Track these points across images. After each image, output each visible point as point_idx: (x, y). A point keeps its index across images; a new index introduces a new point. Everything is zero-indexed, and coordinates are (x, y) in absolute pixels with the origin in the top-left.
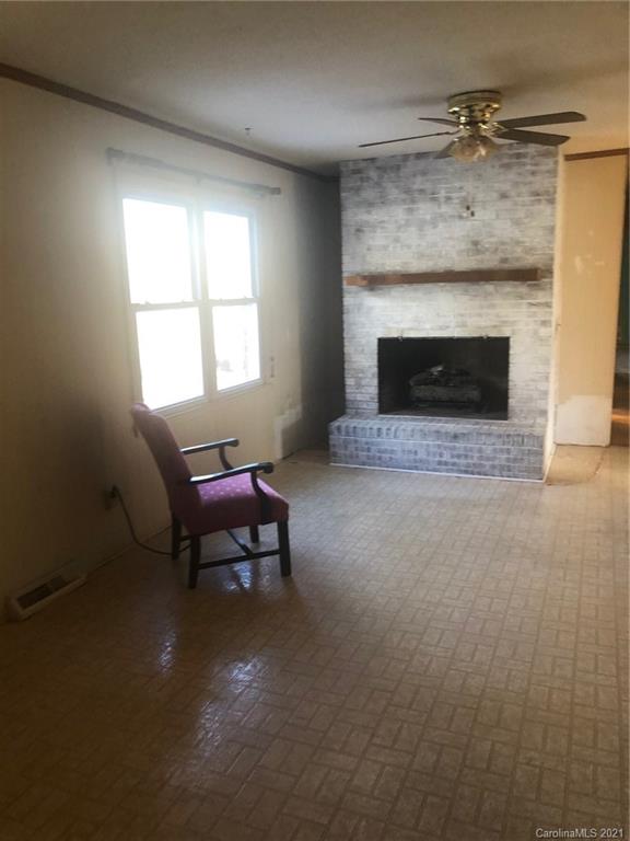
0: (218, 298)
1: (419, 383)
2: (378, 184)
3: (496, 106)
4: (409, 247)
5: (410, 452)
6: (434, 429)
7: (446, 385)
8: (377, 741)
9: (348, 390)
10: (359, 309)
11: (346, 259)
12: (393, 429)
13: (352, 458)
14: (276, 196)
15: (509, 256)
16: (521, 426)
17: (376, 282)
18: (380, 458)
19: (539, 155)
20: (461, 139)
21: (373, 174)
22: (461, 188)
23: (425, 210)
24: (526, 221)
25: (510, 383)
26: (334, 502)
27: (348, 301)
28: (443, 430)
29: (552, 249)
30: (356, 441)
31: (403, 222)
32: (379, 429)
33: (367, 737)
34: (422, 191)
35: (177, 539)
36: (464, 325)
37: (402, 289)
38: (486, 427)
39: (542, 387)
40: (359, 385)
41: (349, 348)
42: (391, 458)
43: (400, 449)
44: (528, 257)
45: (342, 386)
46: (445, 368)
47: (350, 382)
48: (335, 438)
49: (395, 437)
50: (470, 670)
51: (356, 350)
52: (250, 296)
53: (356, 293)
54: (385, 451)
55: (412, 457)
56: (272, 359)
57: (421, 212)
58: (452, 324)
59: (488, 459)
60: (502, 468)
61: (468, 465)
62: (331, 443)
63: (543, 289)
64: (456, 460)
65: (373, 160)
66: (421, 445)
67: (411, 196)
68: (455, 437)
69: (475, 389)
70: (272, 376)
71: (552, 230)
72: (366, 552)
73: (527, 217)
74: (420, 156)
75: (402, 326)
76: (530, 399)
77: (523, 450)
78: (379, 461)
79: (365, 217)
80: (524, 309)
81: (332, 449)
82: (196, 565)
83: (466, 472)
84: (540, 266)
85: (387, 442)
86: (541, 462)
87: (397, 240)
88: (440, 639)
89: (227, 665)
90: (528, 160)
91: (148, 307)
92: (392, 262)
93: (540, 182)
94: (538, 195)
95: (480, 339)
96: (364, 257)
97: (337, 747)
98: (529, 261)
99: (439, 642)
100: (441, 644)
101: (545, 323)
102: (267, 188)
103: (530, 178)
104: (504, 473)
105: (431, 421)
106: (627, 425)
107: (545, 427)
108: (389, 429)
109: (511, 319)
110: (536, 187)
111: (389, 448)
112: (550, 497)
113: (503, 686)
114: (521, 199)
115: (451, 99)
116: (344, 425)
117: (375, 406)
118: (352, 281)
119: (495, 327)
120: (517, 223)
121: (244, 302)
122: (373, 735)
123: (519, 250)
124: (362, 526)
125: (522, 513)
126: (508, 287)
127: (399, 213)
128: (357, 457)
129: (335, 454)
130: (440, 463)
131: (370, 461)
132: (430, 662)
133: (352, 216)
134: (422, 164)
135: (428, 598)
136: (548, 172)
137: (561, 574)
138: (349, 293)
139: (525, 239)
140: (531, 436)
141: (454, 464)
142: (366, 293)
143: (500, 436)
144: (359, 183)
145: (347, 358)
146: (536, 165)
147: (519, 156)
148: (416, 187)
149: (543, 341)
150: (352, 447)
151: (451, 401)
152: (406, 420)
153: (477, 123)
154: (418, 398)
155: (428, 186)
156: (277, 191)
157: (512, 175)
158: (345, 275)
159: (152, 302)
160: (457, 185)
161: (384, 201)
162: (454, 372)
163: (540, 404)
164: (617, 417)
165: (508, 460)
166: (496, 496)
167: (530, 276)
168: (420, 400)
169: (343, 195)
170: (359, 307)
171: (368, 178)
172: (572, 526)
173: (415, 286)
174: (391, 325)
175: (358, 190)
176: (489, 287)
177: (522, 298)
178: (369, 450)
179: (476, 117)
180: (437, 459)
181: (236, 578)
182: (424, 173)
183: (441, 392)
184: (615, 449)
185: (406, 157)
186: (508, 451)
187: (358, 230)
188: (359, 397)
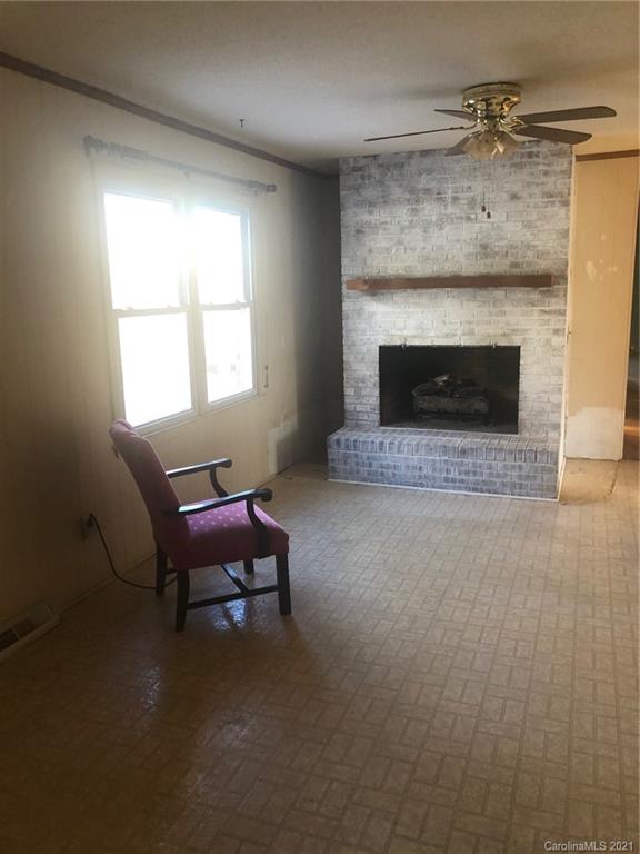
0: (207, 303)
1: (423, 394)
2: (381, 183)
3: (515, 99)
4: (413, 249)
5: (414, 468)
6: (439, 443)
7: (451, 396)
8: (400, 830)
9: (346, 401)
10: (359, 315)
11: (345, 261)
12: (396, 442)
13: (353, 474)
14: (271, 194)
15: (521, 261)
16: (534, 440)
17: (378, 286)
18: (382, 474)
19: (552, 155)
20: (477, 135)
21: (375, 172)
22: (470, 188)
23: (430, 210)
24: (538, 223)
25: (521, 395)
26: (335, 524)
27: (347, 306)
28: (450, 445)
29: (566, 254)
30: (356, 456)
31: (407, 223)
32: (381, 443)
33: (388, 825)
34: (427, 191)
35: (162, 572)
36: (471, 333)
37: (405, 294)
38: (496, 441)
39: (554, 398)
40: (358, 395)
41: (348, 357)
42: (394, 474)
43: (404, 466)
44: (540, 262)
45: (341, 396)
46: (450, 377)
47: (349, 391)
48: (334, 453)
49: (399, 451)
50: (500, 733)
51: (356, 358)
52: (242, 300)
53: (357, 298)
54: (388, 467)
55: (417, 473)
56: (267, 368)
57: (426, 213)
58: (459, 333)
59: (498, 476)
60: (513, 485)
61: (477, 483)
62: (330, 457)
63: (556, 296)
64: (464, 477)
65: (375, 156)
66: (426, 460)
67: (415, 197)
68: (464, 452)
69: (482, 400)
70: (266, 386)
71: (566, 233)
72: (373, 585)
73: (539, 219)
74: (425, 153)
75: (405, 333)
76: (542, 412)
77: (536, 467)
78: (382, 477)
79: (366, 217)
80: (536, 317)
81: (330, 464)
82: (184, 605)
83: (475, 490)
84: (552, 271)
85: (390, 457)
86: (556, 479)
87: (400, 242)
88: (463, 692)
89: (221, 728)
90: (540, 160)
91: (131, 313)
92: (394, 266)
93: (553, 183)
94: (552, 196)
95: (488, 349)
96: (365, 259)
97: (353, 840)
98: (542, 266)
99: (462, 695)
100: (465, 700)
101: (556, 332)
102: (261, 184)
103: (544, 179)
104: (517, 491)
105: (437, 434)
106: (638, 438)
107: (558, 441)
108: (391, 443)
109: (523, 327)
110: (549, 187)
111: (392, 464)
112: (567, 518)
113: (541, 754)
114: (533, 200)
115: (467, 91)
116: (343, 438)
117: (376, 417)
118: (353, 285)
119: (504, 335)
120: (528, 225)
121: (236, 306)
122: (395, 823)
123: (530, 254)
124: (366, 554)
125: (538, 538)
126: (519, 293)
127: (402, 214)
128: (358, 472)
129: (334, 470)
130: (446, 480)
131: (372, 477)
132: (454, 722)
133: (352, 216)
134: (427, 162)
135: (445, 641)
136: (562, 172)
137: (589, 611)
138: (349, 298)
139: (538, 243)
140: (544, 451)
141: (462, 481)
142: (368, 298)
143: (511, 452)
144: (359, 181)
145: (346, 366)
146: (548, 165)
147: (530, 155)
148: (421, 186)
149: (557, 351)
150: (352, 461)
151: (457, 413)
152: (410, 433)
153: (496, 117)
154: (422, 409)
155: (433, 185)
156: (272, 188)
157: (524, 175)
158: (344, 279)
159: (136, 307)
160: (466, 184)
161: (386, 201)
162: (459, 382)
163: (553, 418)
164: (629, 428)
165: (520, 477)
166: (509, 517)
167: (542, 282)
168: (423, 411)
169: (342, 193)
170: (360, 313)
171: (370, 176)
172: (594, 552)
173: (419, 291)
174: (394, 332)
175: (358, 189)
176: (499, 293)
177: (533, 305)
178: (370, 464)
179: (493, 111)
180: (444, 475)
181: (229, 617)
182: (429, 172)
183: (446, 403)
184: (628, 464)
185: (410, 154)
186: (520, 467)
187: (359, 231)
188: (359, 408)
